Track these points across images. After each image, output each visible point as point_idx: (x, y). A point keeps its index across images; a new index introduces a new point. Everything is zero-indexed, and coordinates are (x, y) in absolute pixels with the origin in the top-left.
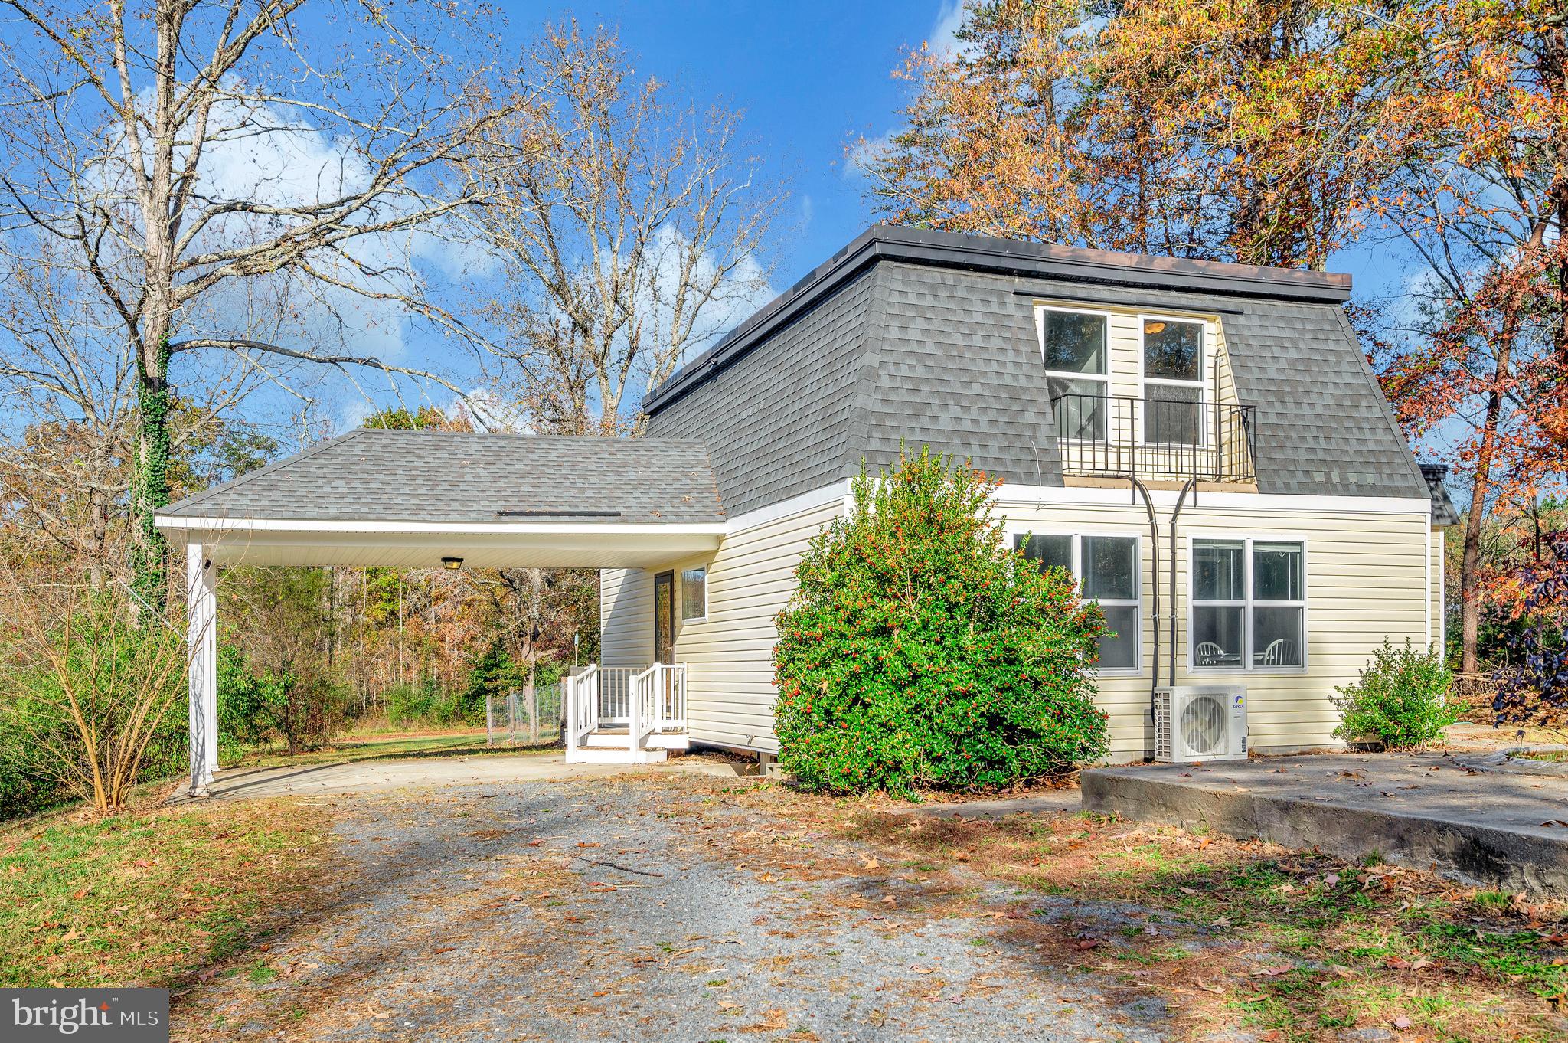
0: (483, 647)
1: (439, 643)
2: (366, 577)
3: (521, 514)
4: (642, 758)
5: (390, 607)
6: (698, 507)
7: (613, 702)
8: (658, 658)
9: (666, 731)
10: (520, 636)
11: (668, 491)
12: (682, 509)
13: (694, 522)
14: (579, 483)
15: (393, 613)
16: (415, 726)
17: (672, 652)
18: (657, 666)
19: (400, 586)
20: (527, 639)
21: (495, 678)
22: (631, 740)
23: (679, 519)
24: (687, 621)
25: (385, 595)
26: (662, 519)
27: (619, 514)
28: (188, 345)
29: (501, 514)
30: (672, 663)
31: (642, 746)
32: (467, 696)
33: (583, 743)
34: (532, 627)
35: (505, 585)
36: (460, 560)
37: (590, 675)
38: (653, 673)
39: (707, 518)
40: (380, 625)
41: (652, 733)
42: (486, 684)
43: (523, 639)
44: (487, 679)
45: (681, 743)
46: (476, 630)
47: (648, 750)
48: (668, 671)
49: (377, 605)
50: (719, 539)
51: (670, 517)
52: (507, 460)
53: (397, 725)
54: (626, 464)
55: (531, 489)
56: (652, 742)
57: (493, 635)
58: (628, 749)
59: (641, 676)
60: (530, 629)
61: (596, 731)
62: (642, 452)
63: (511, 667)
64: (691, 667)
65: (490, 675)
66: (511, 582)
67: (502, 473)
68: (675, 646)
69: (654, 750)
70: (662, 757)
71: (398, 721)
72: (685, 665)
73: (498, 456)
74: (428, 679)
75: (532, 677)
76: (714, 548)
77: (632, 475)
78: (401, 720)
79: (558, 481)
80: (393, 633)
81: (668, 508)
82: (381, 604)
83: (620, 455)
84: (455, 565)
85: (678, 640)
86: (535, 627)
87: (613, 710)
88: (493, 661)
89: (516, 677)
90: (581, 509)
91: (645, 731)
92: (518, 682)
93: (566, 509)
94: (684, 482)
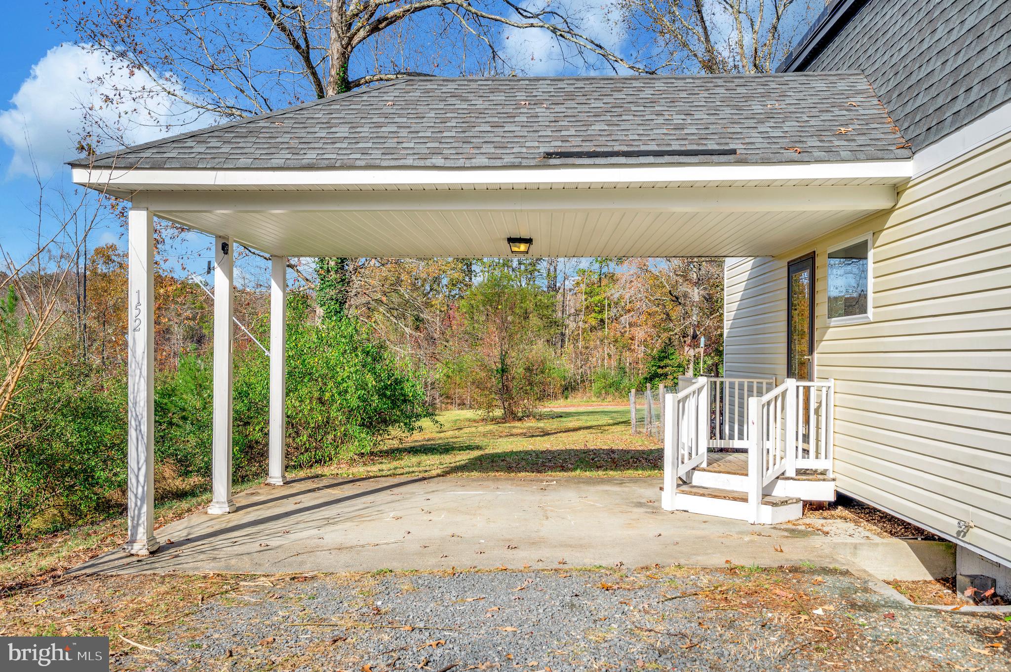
0: (659, 345)
1: (630, 341)
2: (584, 297)
3: (579, 155)
4: (767, 515)
5: (600, 317)
6: (861, 140)
7: (732, 421)
8: (790, 374)
9: (803, 473)
10: (684, 337)
11: (811, 123)
12: (837, 143)
13: (857, 160)
14: (678, 119)
15: (602, 321)
16: (610, 398)
17: (810, 363)
18: (791, 384)
19: (606, 302)
20: (688, 340)
21: (666, 366)
22: (750, 485)
23: (831, 156)
24: (835, 321)
25: (597, 309)
26: (803, 157)
27: (733, 152)
28: (363, 81)
29: (549, 155)
30: (811, 379)
31: (766, 494)
32: (646, 379)
33: (684, 483)
34: (692, 330)
35: (673, 301)
36: (529, 241)
37: (700, 390)
38: (784, 394)
39: (880, 154)
40: (593, 329)
41: (782, 476)
42: (660, 371)
43: (686, 339)
44: (659, 367)
45: (825, 493)
46: (653, 331)
47: (774, 504)
48: (807, 389)
49: (592, 315)
50: (897, 188)
51: (817, 154)
52: (582, 99)
53: (598, 397)
54: (748, 98)
55: (606, 128)
56: (782, 490)
57: (664, 336)
58: (745, 500)
59: (766, 398)
60: (691, 332)
61: (704, 465)
62: (773, 85)
63: (677, 359)
64: (841, 386)
65: (662, 364)
66: (677, 298)
67: (570, 112)
68: (816, 355)
69: (785, 502)
70: (795, 511)
71: (599, 395)
72: (831, 383)
73: (571, 96)
74: (622, 365)
75: (691, 366)
76: (885, 204)
77: (757, 108)
78: (600, 394)
79: (647, 117)
80: (600, 333)
81: (813, 142)
82: (594, 315)
83: (740, 90)
84: (523, 247)
85: (820, 348)
86: (694, 331)
87: (732, 429)
88: (664, 355)
89: (679, 366)
90: (675, 147)
91: (771, 474)
92: (681, 369)
93: (653, 147)
94: (838, 113)
